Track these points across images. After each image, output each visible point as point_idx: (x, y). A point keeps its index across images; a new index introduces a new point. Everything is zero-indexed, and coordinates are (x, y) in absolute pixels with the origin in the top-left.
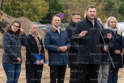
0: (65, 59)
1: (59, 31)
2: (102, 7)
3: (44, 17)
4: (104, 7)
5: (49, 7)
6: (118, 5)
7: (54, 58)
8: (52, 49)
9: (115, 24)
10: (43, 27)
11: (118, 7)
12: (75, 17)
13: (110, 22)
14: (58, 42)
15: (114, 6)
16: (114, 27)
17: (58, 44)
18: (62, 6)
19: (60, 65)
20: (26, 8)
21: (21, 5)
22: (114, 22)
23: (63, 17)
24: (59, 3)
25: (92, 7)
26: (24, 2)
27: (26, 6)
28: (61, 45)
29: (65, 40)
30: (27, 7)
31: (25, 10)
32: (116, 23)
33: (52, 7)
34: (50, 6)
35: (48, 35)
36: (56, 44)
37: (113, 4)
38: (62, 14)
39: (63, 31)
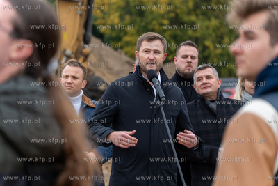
20: (214, 35)
21: (201, 27)
25: (151, 39)
26: (209, 19)
27: (216, 29)
30: (219, 33)
31: (214, 42)
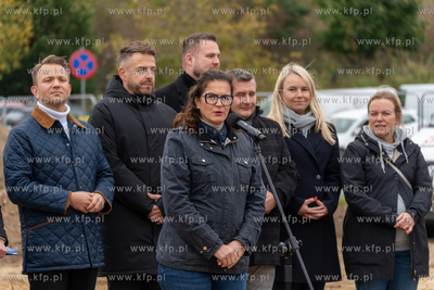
0: (92, 243)
1: (65, 124)
2: (255, 24)
3: (12, 68)
4: (264, 24)
5: (35, 25)
6: (323, 17)
7: (50, 238)
8: (40, 201)
9: (307, 94)
10: (9, 110)
11: (322, 27)
12: (133, 64)
13: (286, 86)
14: (63, 171)
15: (307, 20)
16: (303, 107)
17: (65, 179)
18: (90, 21)
19: (75, 267)
22: (304, 89)
23: (95, 66)
24: (75, 7)
28: (77, 183)
29: (91, 163)
32: (312, 94)
33: (45, 24)
34: (38, 21)
35: (23, 141)
36: (56, 181)
37: (304, 13)
38: (88, 53)
39: (80, 125)
